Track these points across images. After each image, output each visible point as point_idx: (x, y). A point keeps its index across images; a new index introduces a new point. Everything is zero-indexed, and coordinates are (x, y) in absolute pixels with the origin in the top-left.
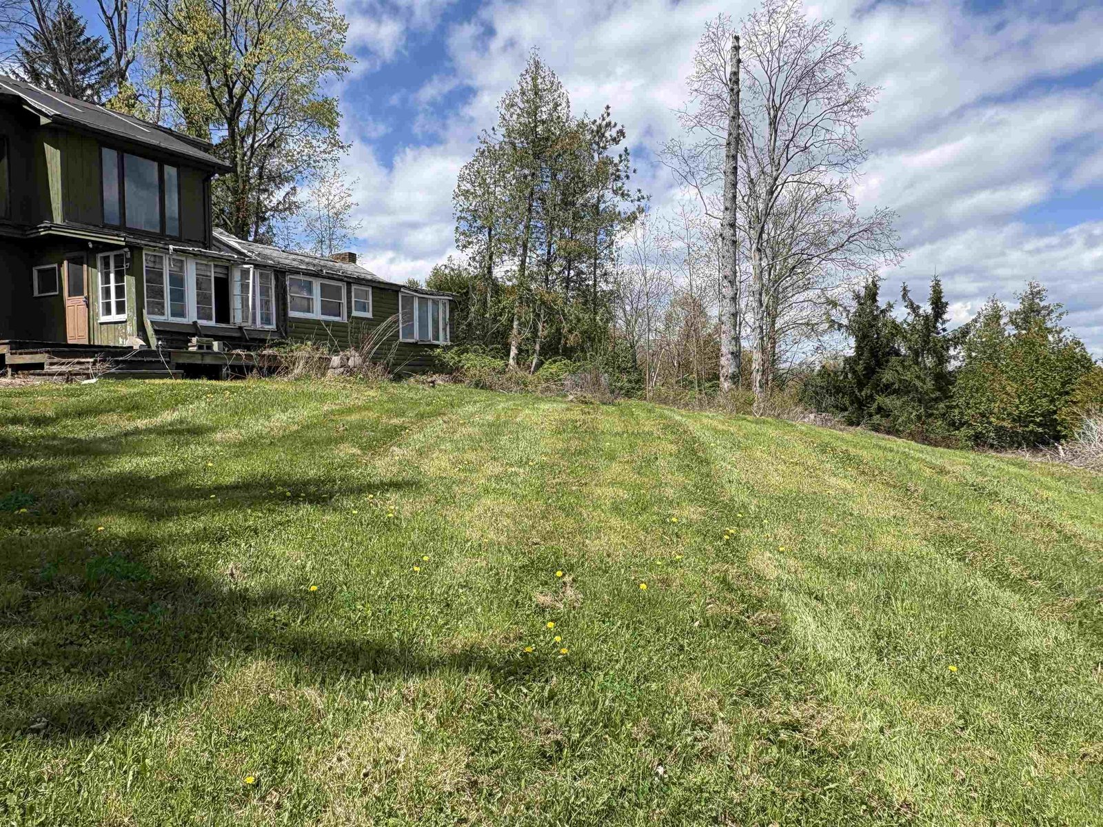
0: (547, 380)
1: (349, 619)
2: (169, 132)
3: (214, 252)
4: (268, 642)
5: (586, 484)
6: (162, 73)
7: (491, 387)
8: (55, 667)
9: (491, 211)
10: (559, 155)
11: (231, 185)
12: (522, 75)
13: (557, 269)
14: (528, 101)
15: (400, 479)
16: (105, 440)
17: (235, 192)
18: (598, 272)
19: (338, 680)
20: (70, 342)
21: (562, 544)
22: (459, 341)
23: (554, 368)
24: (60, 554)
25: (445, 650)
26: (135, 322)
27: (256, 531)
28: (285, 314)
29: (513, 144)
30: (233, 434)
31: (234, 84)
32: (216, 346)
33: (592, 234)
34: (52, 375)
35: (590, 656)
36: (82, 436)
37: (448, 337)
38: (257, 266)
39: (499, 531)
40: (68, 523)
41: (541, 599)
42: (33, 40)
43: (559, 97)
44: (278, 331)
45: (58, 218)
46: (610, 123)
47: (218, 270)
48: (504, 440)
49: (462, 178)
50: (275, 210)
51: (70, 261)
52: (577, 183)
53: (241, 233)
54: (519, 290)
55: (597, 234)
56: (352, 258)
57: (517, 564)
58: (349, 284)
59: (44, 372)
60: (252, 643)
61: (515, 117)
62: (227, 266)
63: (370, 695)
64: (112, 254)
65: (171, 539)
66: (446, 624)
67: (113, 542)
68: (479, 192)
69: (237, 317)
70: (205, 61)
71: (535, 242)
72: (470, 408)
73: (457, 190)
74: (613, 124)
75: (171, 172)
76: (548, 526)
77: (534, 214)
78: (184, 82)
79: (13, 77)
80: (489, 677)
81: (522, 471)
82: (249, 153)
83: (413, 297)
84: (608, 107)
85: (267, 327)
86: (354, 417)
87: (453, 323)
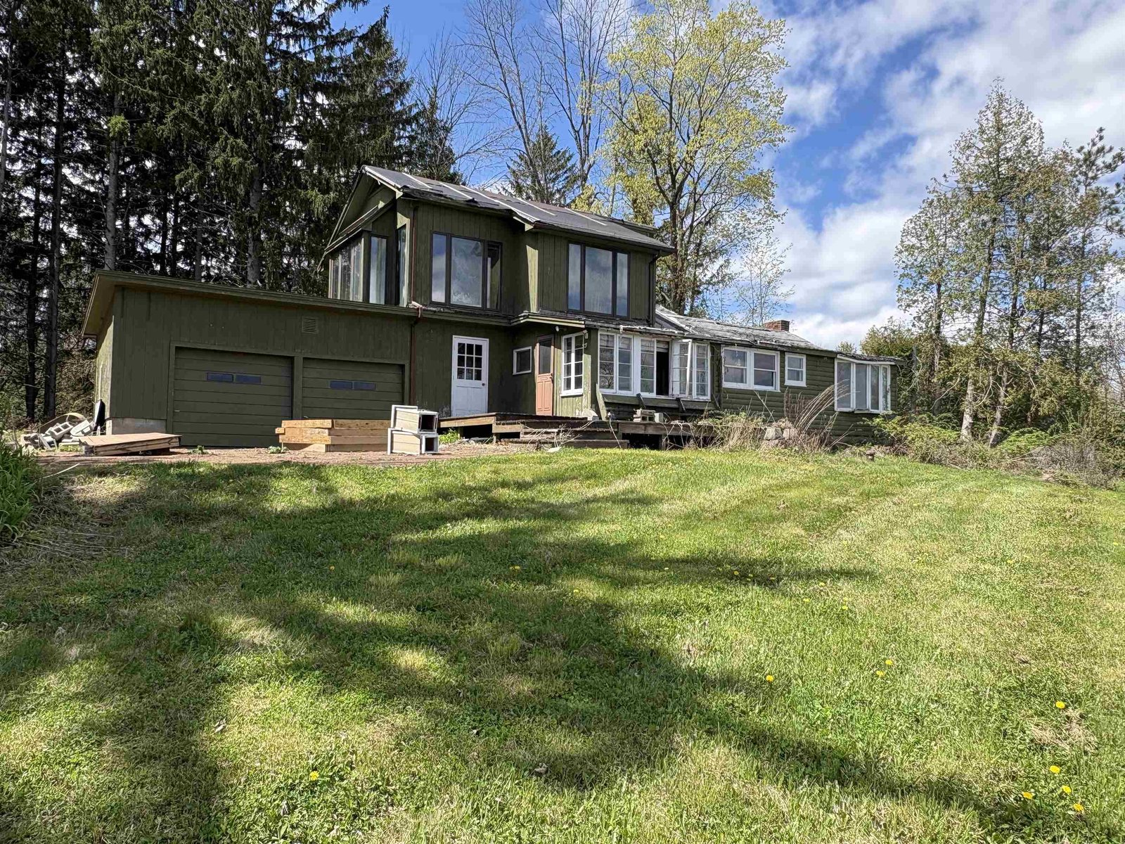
0: (1013, 455)
1: (808, 717)
2: (622, 223)
3: (656, 329)
4: (729, 728)
5: (1088, 593)
6: (616, 171)
7: (940, 461)
8: (550, 717)
9: (940, 265)
10: (1029, 194)
11: (671, 264)
12: (981, 112)
13: (1024, 325)
14: (988, 140)
15: (852, 567)
16: (571, 506)
17: (674, 270)
18: (1082, 324)
19: (801, 783)
20: (538, 413)
21: (1060, 668)
22: (901, 409)
23: (1023, 441)
24: (546, 609)
25: (917, 774)
26: (589, 396)
27: (707, 608)
28: (720, 385)
29: (970, 191)
30: (678, 507)
31: (677, 171)
32: (657, 417)
33: (1075, 281)
34: (526, 443)
35: (1115, 821)
36: (553, 501)
37: (889, 405)
38: (695, 340)
39: (975, 641)
40: (550, 583)
41: (1037, 733)
42: (519, 161)
43: (1030, 128)
44: (713, 402)
45: (534, 308)
46: (1103, 148)
47: (662, 345)
48: (971, 529)
49: (906, 233)
50: (709, 283)
51: (542, 344)
52: (1053, 223)
53: (679, 309)
54: (975, 351)
55: (1081, 280)
56: (785, 325)
57: (1001, 684)
58: (783, 353)
59: (520, 440)
60: (713, 726)
61: (972, 159)
62: (668, 341)
63: (837, 809)
64: (573, 336)
65: (632, 607)
66: (917, 742)
67: (585, 604)
68: (926, 246)
69: (675, 389)
70: (652, 154)
71: (996, 295)
72: (922, 489)
73: (900, 247)
74: (1107, 148)
75: (622, 258)
76: (1039, 641)
77: (995, 264)
78: (632, 175)
79: (503, 193)
80: (977, 820)
81: (998, 569)
82: (687, 234)
83: (849, 364)
84: (1101, 130)
85: (702, 398)
86: (793, 494)
87: (895, 390)
